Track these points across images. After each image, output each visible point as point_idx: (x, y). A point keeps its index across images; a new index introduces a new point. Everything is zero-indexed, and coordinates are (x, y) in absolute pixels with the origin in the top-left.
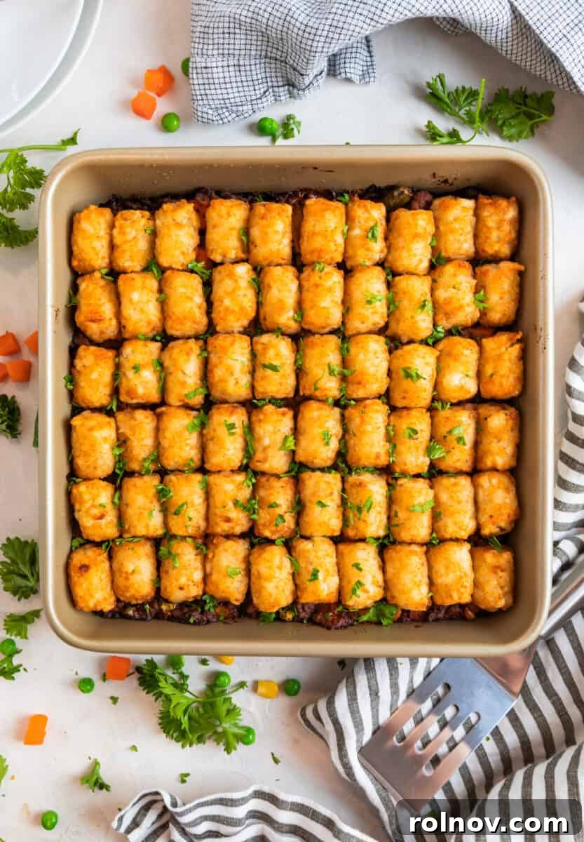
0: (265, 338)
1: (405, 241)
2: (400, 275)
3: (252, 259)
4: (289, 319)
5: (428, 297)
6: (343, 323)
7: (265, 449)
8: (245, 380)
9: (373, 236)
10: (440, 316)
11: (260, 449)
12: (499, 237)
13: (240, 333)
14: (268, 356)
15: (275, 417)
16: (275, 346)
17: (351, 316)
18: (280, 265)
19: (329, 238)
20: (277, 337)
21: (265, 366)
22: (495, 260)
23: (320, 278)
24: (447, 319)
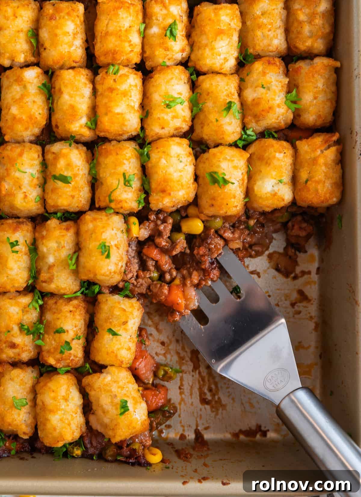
0: (56, 147)
1: (208, 39)
2: (204, 74)
3: (42, 63)
4: (81, 126)
5: (235, 99)
6: (142, 128)
7: (50, 267)
8: (34, 194)
9: (172, 33)
10: (248, 119)
11: (45, 268)
12: (311, 32)
13: (31, 142)
14: (59, 166)
15: (57, 233)
16: (65, 156)
17: (149, 121)
18: (73, 68)
19: (123, 38)
20: (70, 145)
21: (55, 177)
22: (309, 56)
23: (115, 80)
24: (257, 122)
